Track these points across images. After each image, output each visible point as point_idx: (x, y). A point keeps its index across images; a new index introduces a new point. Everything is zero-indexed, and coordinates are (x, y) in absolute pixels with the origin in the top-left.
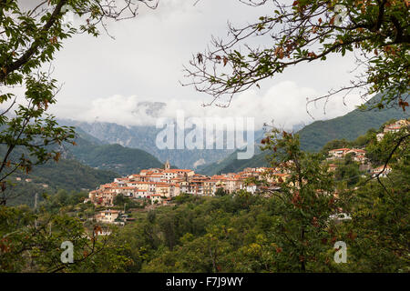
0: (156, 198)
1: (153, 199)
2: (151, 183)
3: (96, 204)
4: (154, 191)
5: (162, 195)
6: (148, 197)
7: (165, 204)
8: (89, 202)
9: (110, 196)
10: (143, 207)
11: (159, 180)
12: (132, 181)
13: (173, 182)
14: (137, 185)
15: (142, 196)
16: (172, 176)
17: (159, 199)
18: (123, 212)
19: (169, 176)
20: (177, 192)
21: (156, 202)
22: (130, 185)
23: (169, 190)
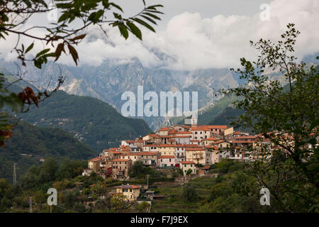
0: (188, 167)
1: (185, 169)
2: (178, 146)
3: (104, 177)
4: (183, 157)
5: (196, 162)
6: (178, 165)
7: (202, 175)
8: (93, 175)
9: (123, 166)
10: (172, 180)
11: (187, 141)
12: (148, 143)
13: (208, 144)
14: (157, 150)
15: (169, 165)
16: (203, 135)
17: (193, 168)
18: (146, 187)
19: (199, 136)
20: (215, 158)
21: (189, 172)
22: (147, 149)
23: (204, 155)
